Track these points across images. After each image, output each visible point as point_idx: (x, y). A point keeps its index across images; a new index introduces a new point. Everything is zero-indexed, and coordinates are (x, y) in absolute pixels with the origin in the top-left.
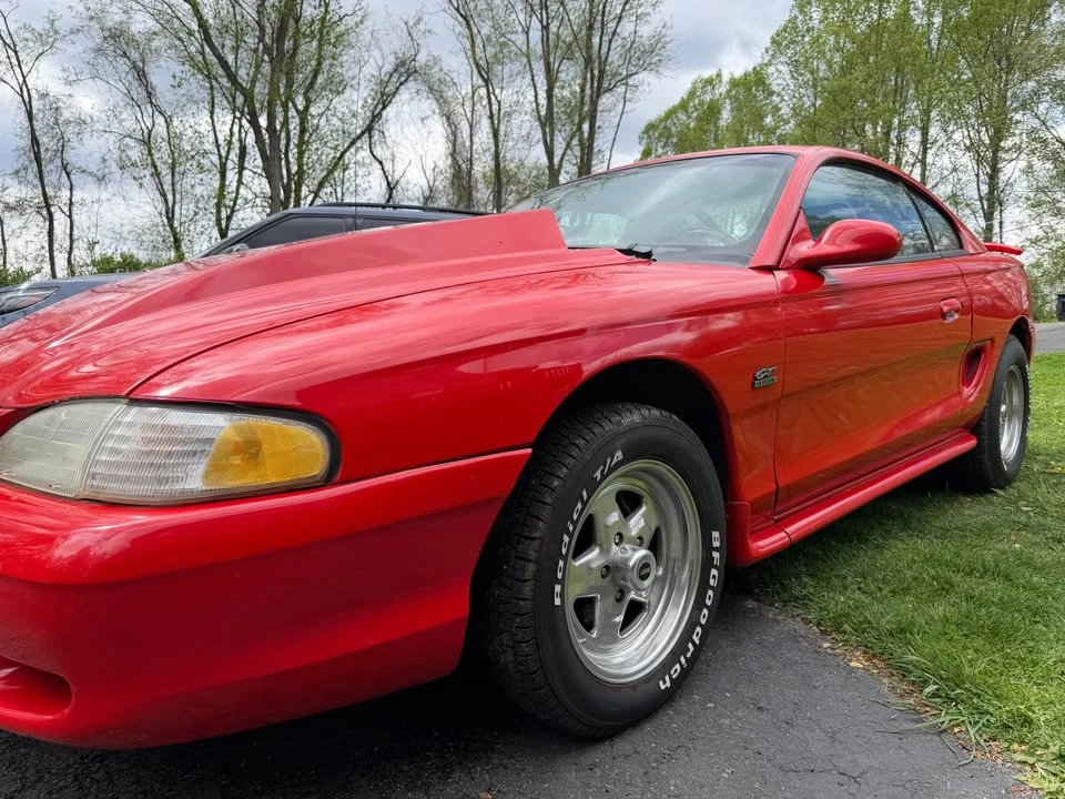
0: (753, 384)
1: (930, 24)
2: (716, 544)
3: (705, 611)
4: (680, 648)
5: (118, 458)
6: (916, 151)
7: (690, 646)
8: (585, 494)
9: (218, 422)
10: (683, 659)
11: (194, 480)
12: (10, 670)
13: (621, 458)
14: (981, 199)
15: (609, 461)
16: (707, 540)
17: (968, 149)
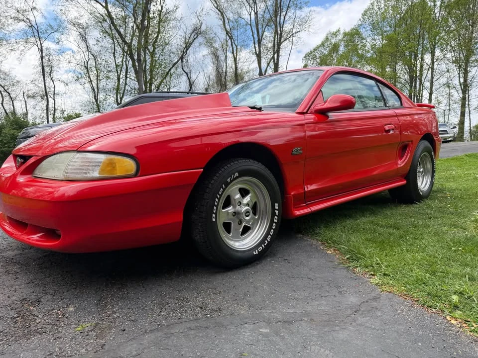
0: (292, 153)
1: (435, 5)
2: (277, 208)
3: (272, 230)
4: (262, 242)
5: (74, 167)
6: (429, 64)
7: (266, 241)
8: (224, 186)
9: (102, 157)
10: (263, 245)
11: (96, 174)
12: (42, 234)
13: (238, 175)
14: (460, 85)
15: (233, 176)
16: (273, 207)
17: (453, 62)
